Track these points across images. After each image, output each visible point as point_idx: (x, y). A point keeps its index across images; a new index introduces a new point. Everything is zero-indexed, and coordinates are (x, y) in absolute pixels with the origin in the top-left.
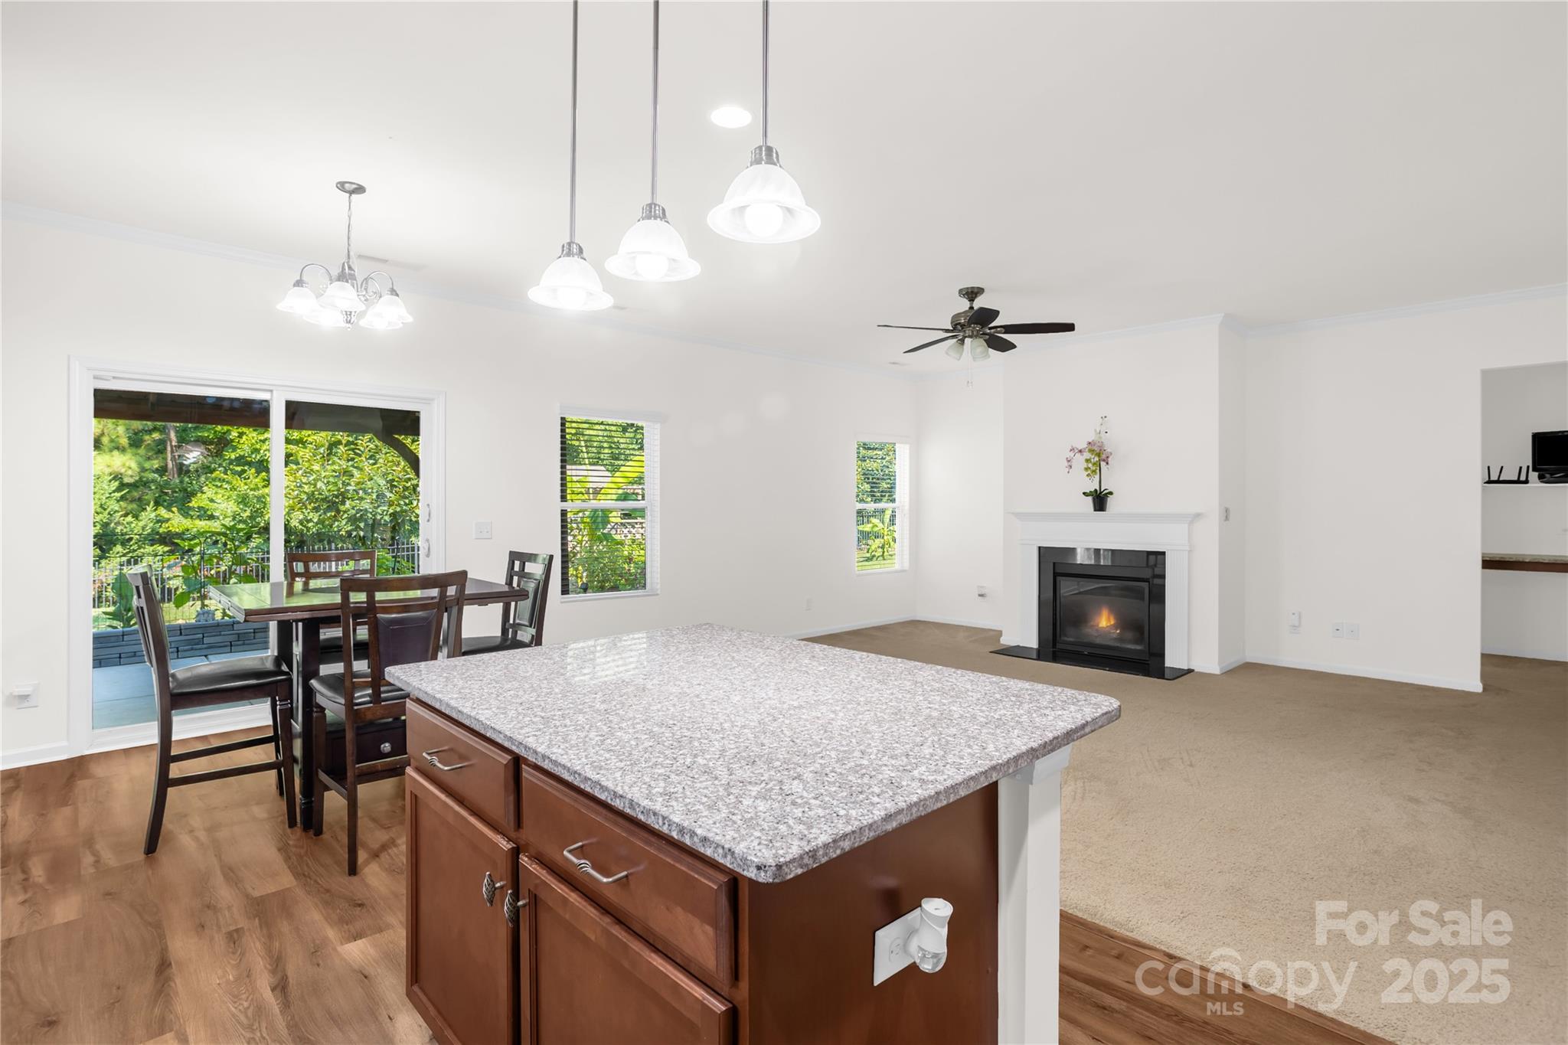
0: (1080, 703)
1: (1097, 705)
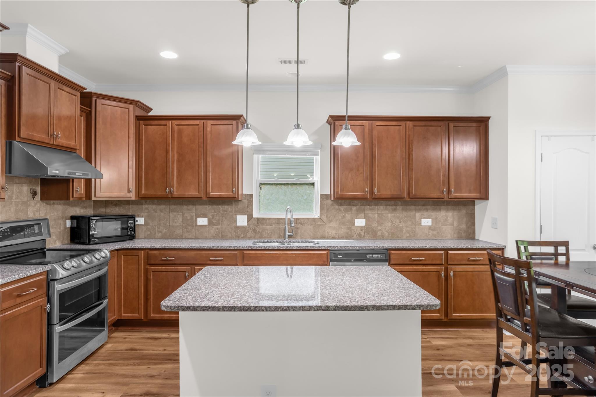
0: (176, 300)
1: (169, 300)
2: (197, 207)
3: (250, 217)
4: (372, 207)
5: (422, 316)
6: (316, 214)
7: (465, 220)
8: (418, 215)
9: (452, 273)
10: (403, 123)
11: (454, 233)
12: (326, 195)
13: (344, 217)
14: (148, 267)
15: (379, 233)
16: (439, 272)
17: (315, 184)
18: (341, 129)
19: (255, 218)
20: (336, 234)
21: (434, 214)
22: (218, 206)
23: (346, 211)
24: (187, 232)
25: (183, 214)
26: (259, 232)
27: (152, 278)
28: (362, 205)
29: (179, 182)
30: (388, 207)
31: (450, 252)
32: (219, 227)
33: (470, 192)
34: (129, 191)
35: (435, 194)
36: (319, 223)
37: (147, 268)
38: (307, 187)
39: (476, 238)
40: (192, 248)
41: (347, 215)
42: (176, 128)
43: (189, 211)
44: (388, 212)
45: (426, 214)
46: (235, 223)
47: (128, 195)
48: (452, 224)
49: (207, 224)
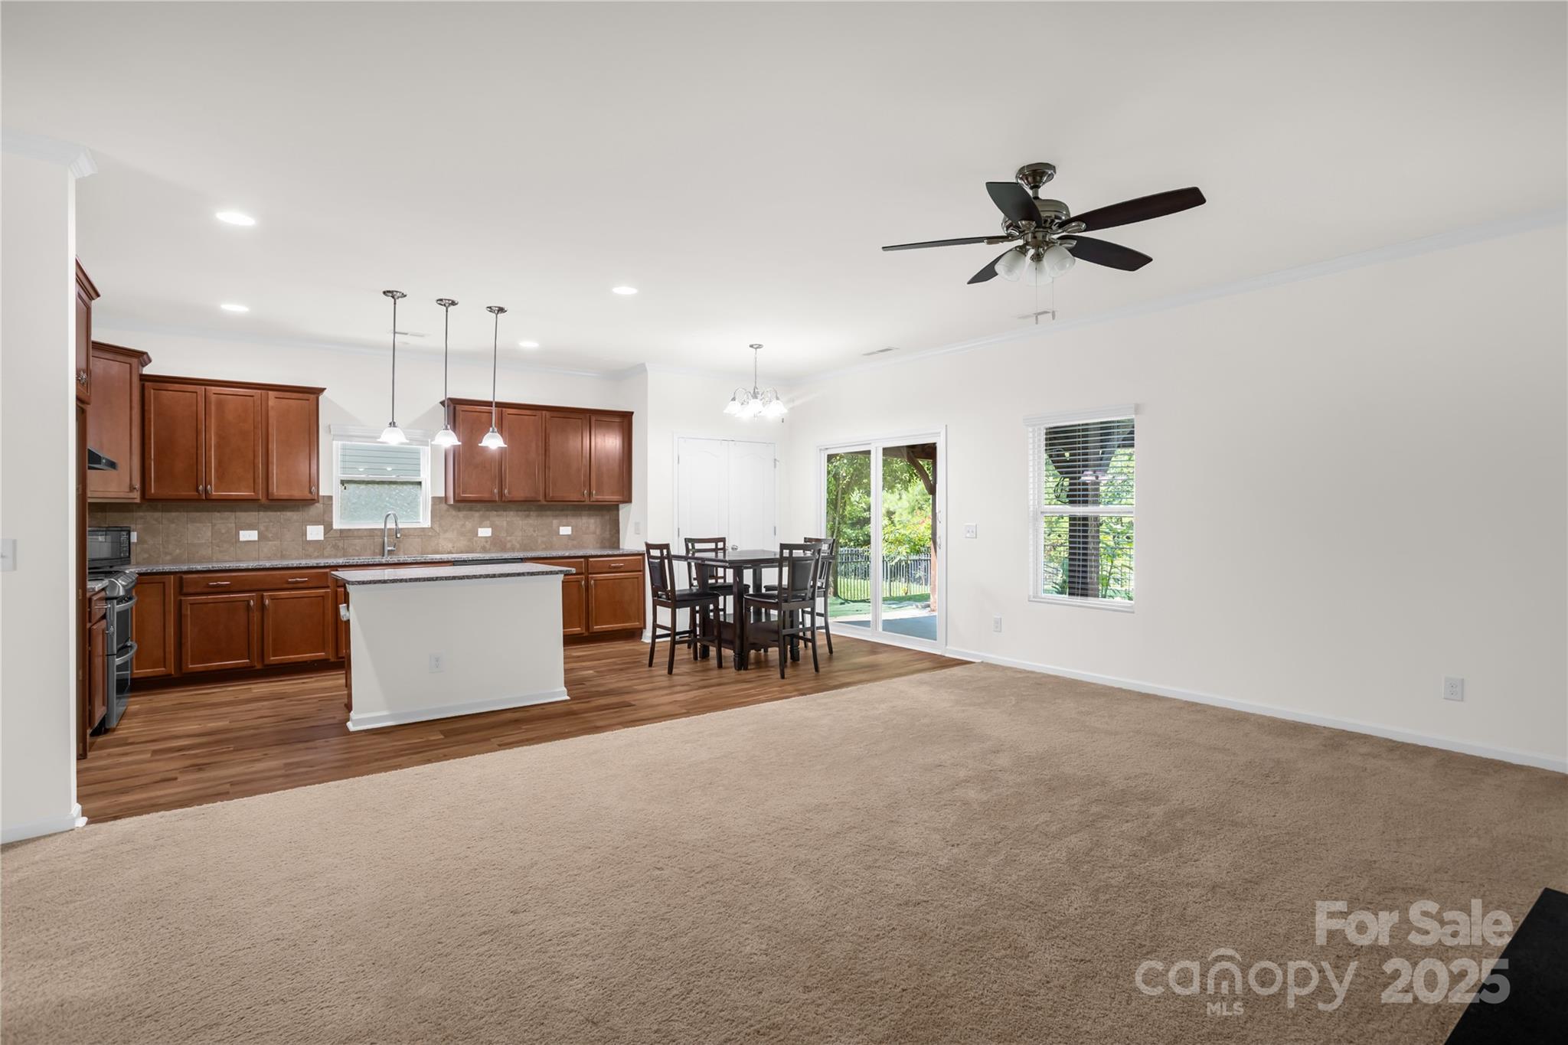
2: (239, 514)
3: (328, 528)
4: (499, 513)
5: (564, 632)
6: (424, 520)
7: (608, 527)
8: (555, 522)
9: (592, 582)
10: (538, 413)
11: (597, 543)
12: (440, 498)
13: (463, 525)
14: (183, 598)
15: (509, 545)
16: (579, 582)
17: (423, 484)
18: (488, 432)
19: (336, 530)
20: (453, 547)
21: (573, 521)
22: (275, 513)
23: (466, 518)
24: (221, 552)
25: (213, 526)
26: (343, 548)
27: (189, 613)
28: (488, 510)
29: (221, 477)
30: (520, 513)
31: (591, 559)
32: (277, 543)
33: (613, 494)
34: (132, 489)
35: (574, 496)
36: (430, 534)
37: (181, 600)
38: (411, 487)
39: (621, 547)
40: (259, 567)
41: (467, 523)
42: (213, 398)
43: (223, 521)
44: (518, 519)
45: (564, 521)
46: (304, 537)
47: (131, 495)
48: (594, 533)
49: (256, 539)
